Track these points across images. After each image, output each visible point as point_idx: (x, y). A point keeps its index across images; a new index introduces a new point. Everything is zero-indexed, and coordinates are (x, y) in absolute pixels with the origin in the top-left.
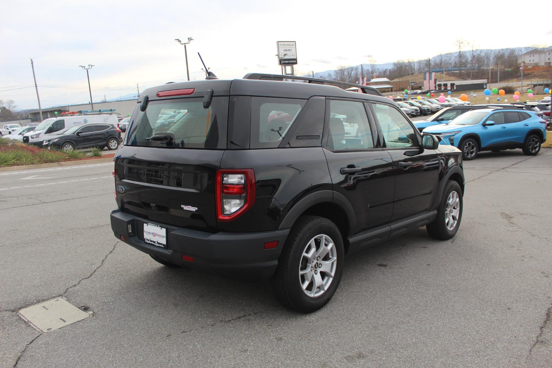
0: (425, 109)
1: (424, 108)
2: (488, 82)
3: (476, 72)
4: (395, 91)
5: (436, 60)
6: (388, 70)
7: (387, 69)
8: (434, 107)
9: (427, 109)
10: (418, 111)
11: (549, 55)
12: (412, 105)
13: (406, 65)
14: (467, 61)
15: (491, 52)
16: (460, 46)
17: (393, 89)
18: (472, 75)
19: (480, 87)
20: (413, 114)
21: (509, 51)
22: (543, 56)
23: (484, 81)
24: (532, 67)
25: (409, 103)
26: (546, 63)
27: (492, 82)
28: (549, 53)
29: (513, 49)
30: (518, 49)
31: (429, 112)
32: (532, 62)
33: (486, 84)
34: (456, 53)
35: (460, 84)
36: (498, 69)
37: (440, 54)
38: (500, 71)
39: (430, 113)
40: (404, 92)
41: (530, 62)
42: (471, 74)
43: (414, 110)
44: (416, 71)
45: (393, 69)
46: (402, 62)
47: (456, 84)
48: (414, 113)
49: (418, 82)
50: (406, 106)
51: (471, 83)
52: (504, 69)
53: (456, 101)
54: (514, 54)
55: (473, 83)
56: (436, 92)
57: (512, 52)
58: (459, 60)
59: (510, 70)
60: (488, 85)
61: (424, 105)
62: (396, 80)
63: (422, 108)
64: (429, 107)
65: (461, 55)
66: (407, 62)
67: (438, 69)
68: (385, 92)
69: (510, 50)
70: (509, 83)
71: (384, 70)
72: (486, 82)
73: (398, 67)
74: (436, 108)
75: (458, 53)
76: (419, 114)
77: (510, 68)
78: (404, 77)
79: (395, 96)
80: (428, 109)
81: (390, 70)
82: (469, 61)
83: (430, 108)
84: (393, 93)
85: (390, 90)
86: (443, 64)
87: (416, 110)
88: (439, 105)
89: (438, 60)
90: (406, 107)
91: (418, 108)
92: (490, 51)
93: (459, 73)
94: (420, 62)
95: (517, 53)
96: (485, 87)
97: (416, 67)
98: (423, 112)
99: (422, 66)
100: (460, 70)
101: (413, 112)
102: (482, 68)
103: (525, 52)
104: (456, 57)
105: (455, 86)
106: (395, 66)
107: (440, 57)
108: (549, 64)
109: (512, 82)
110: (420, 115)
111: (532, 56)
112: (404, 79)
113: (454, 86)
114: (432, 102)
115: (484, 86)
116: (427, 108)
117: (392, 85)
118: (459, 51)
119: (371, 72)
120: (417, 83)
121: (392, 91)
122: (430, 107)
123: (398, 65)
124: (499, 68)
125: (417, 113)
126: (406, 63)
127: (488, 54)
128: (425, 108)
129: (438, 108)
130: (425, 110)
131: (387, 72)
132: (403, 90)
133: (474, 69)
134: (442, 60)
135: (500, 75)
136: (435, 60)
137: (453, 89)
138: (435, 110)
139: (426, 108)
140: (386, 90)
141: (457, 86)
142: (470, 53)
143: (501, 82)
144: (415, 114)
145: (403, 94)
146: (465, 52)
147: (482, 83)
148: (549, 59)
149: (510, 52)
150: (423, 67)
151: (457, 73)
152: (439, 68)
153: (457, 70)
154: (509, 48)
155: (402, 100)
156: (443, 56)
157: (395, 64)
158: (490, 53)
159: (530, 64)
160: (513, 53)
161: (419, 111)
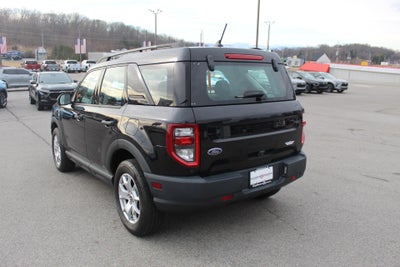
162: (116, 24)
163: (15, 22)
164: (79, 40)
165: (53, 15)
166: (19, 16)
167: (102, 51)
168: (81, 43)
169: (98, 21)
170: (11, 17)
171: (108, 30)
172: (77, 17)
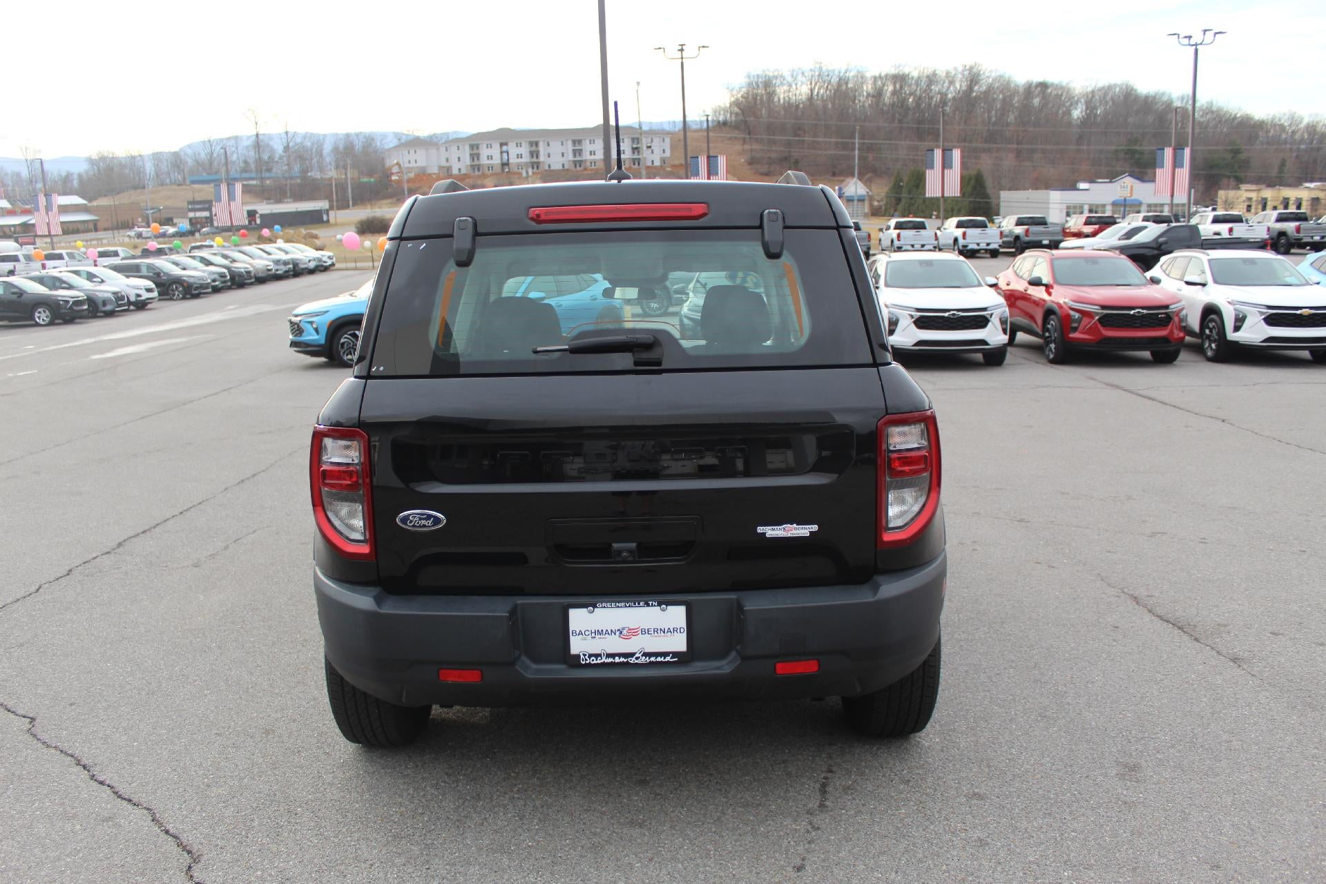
0: (242, 272)
1: (239, 270)
2: (331, 208)
3: (298, 184)
4: (106, 229)
5: (199, 154)
6: (75, 177)
7: (72, 174)
8: (261, 267)
9: (246, 272)
10: (225, 276)
11: (447, 150)
12: (208, 263)
13: (121, 164)
14: (273, 159)
15: (324, 138)
16: (256, 124)
17: (100, 225)
18: (290, 190)
19: (315, 218)
20: (217, 285)
21: (361, 138)
22: (433, 152)
23: (321, 205)
24: (415, 175)
25: (199, 259)
26: (440, 168)
27: (339, 208)
28: (446, 148)
29: (369, 136)
30: (380, 135)
31: (251, 278)
32: (413, 164)
33: (327, 212)
34: (249, 138)
35: (268, 212)
36: (346, 178)
37: (206, 139)
38: (351, 184)
39: (253, 280)
40: (132, 233)
41: (411, 165)
42: (288, 187)
43: (216, 276)
44: (149, 180)
45: (87, 172)
46: (111, 156)
47: (260, 212)
48: (217, 283)
49: (162, 208)
50: (195, 266)
51: (294, 210)
52: (359, 178)
53: (302, 252)
54: (374, 145)
55: (299, 210)
56: (214, 230)
57: (369, 140)
58: (257, 156)
59: (372, 180)
60: (332, 213)
61: (235, 261)
62: (103, 202)
63: (233, 269)
64: (248, 266)
65: (258, 143)
66: (124, 156)
67: (204, 174)
68: (77, 231)
69: (365, 137)
70: (373, 210)
71: (64, 174)
72: (327, 207)
73: (100, 168)
74: (265, 268)
75: (254, 138)
76: (229, 284)
77: (370, 175)
78: (121, 195)
79: (109, 241)
80: (248, 273)
81: (80, 176)
82: (276, 159)
83: (252, 269)
84: (100, 234)
85: (91, 226)
86: (216, 163)
87: (222, 276)
88: (270, 261)
89: (203, 155)
90: (195, 269)
91: (226, 271)
92: (321, 138)
93: (259, 186)
94: (157, 157)
95: (378, 144)
96: (325, 218)
97: (149, 168)
98: (237, 278)
99: (164, 167)
100: (262, 179)
101: (214, 281)
102: (309, 174)
103: (395, 143)
104: (247, 147)
105: (258, 215)
106: (92, 165)
107: (208, 145)
108: (448, 170)
109: (380, 208)
110: (229, 288)
111: (412, 152)
112: (124, 199)
113: (255, 216)
114: (251, 255)
115: (322, 217)
116: (246, 270)
117: (94, 215)
118: (255, 133)
119: (28, 181)
120: (160, 210)
121: (96, 230)
122: (252, 266)
123: (101, 164)
124: (349, 175)
125: (225, 282)
126: (122, 158)
127: (318, 142)
128: (240, 268)
129: (269, 268)
130: (240, 275)
131: (72, 181)
132: (128, 226)
133: (292, 178)
134: (212, 153)
135: (352, 192)
136: (195, 153)
137: (253, 223)
138: (262, 273)
139: (243, 270)
140: (81, 227)
141: (262, 216)
142: (281, 138)
143: (356, 207)
144: (221, 285)
145: (129, 236)
146: (270, 137)
147: (319, 208)
148: (447, 160)
149: (364, 140)
150: (166, 169)
151: (254, 186)
152: (208, 174)
153: (252, 179)
154: (361, 133)
155: (167, 251)
156: (214, 145)
157: (91, 162)
158: (321, 141)
159: (410, 170)
160: (370, 145)
161: (229, 277)
162: (1107, 90)
163: (791, 108)
164: (938, 154)
165: (900, 79)
166: (802, 91)
167: (1048, 185)
168: (946, 164)
169: (1043, 86)
170: (781, 93)
171: (1077, 113)
172: (973, 78)
